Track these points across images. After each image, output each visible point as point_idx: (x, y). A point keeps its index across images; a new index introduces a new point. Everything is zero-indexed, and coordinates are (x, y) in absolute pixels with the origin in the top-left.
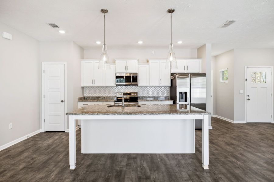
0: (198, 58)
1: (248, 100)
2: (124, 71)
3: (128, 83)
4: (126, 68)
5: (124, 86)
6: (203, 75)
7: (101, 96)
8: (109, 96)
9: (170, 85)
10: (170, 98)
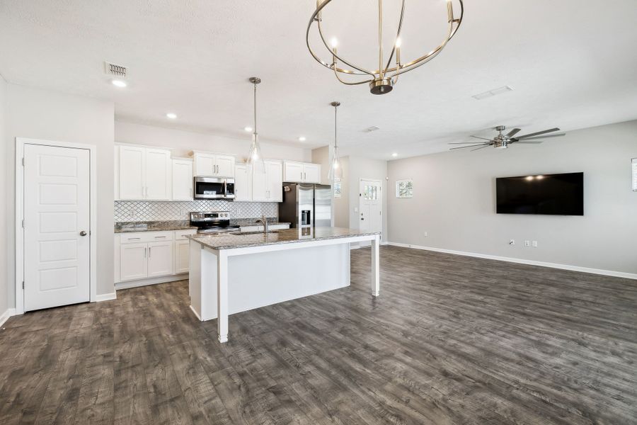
0: (313, 162)
1: (362, 219)
2: (211, 174)
3: (219, 196)
4: (216, 168)
5: (209, 201)
6: (328, 187)
7: (156, 219)
8: (173, 219)
9: (281, 200)
10: (278, 220)
